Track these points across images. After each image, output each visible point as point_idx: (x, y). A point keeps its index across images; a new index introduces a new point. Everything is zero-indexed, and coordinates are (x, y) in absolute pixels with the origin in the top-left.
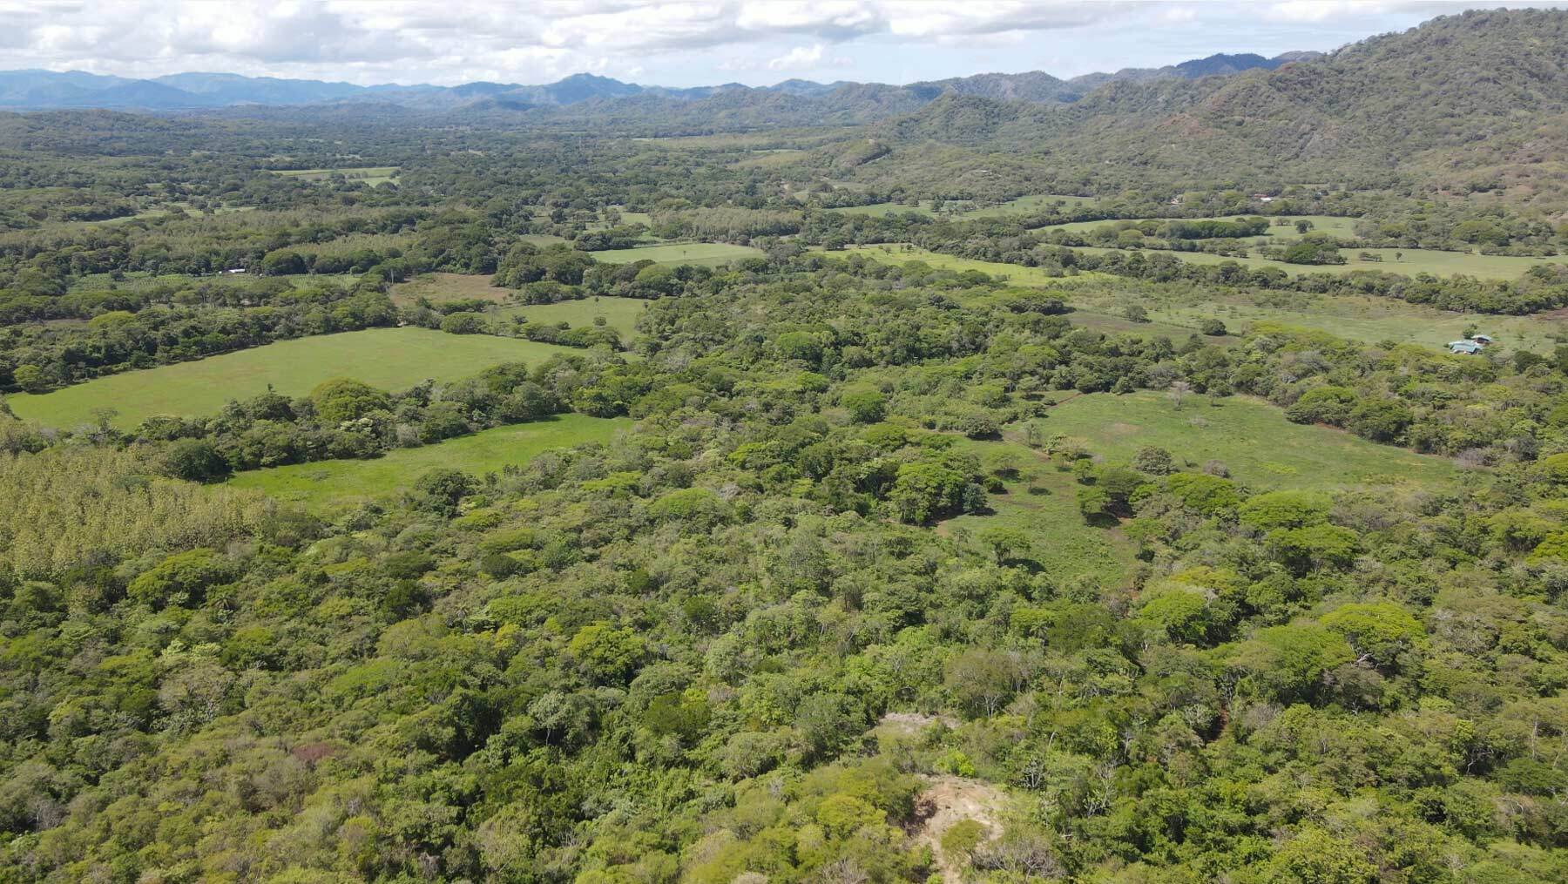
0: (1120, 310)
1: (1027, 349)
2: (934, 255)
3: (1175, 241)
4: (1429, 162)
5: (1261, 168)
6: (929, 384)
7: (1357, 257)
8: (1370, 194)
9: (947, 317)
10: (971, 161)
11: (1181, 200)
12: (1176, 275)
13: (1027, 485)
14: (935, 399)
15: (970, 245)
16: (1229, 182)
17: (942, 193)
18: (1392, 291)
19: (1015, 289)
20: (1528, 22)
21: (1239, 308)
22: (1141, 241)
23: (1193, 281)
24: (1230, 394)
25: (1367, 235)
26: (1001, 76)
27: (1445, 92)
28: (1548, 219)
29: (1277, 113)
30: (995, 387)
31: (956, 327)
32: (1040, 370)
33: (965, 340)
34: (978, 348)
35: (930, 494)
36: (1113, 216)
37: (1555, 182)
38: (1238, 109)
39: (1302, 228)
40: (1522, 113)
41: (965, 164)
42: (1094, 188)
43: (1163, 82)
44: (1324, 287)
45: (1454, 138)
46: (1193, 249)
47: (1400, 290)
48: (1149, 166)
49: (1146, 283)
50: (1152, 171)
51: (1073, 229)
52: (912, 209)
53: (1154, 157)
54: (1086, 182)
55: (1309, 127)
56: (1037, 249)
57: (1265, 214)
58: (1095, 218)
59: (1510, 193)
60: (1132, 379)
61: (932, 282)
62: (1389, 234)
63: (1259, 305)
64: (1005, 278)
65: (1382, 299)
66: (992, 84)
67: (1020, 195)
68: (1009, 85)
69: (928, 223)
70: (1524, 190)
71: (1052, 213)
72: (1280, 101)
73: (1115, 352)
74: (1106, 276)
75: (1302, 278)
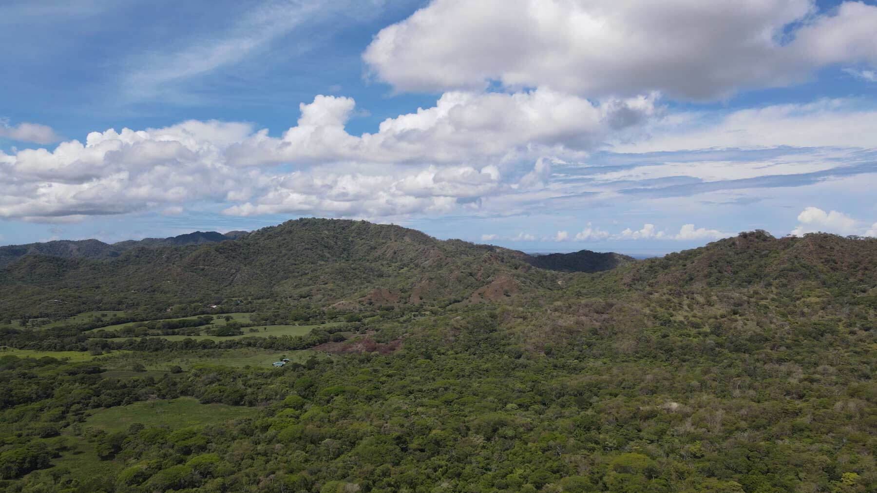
0: (131, 368)
1: (75, 392)
2: (22, 351)
3: (165, 331)
4: (286, 285)
5: (213, 291)
6: (18, 416)
7: (248, 331)
8: (260, 301)
9: (29, 383)
10: (47, 295)
11: (172, 309)
12: (162, 347)
13: (72, 452)
14: (22, 423)
15: (46, 343)
16: (197, 298)
17: (27, 315)
18: (258, 345)
19: (71, 364)
20: (323, 224)
21: (190, 360)
22: (148, 332)
23: (171, 349)
24: (177, 397)
25: (254, 320)
26: (69, 242)
27: (292, 254)
28: (324, 309)
29: (220, 264)
30: (56, 412)
31: (34, 387)
32: (82, 401)
33: (40, 392)
34: (48, 396)
35: (18, 463)
36: (133, 320)
37: (330, 293)
38: (201, 263)
39: (227, 319)
40: (323, 263)
41: (43, 297)
42: (124, 306)
43: (165, 248)
44: (231, 346)
45: (297, 274)
46: (174, 334)
47: (261, 344)
48: (156, 293)
49: (146, 353)
50: (158, 295)
51: (110, 329)
52: (6, 326)
53: (159, 287)
54: (120, 303)
55: (235, 271)
56: (87, 342)
57: (212, 314)
58: (124, 322)
59: (315, 298)
60: (131, 398)
61: (20, 366)
62: (263, 319)
63: (200, 357)
64: (67, 359)
65: (254, 349)
66: (62, 247)
67: (80, 312)
68: (75, 247)
69: (18, 333)
70: (319, 296)
71: (98, 322)
72: (221, 259)
73: (124, 386)
74: (125, 352)
75: (221, 343)
